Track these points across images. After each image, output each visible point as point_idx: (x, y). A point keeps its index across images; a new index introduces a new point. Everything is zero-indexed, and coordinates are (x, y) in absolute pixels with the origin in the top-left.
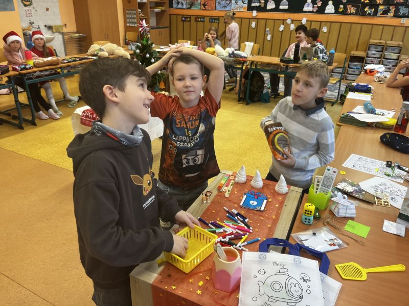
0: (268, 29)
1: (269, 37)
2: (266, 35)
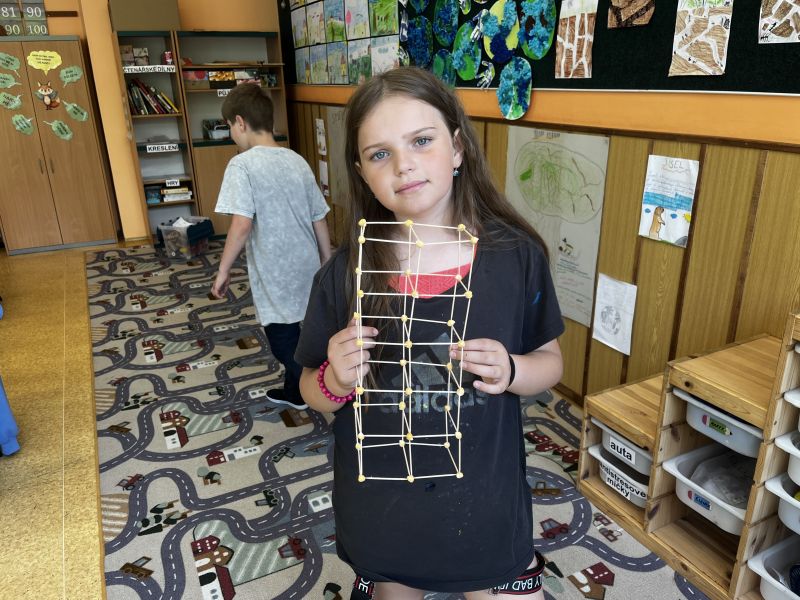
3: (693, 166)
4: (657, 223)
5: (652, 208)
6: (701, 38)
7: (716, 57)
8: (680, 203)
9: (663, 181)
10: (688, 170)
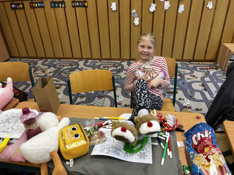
0: (134, 11)
1: (137, 21)
2: (132, 19)
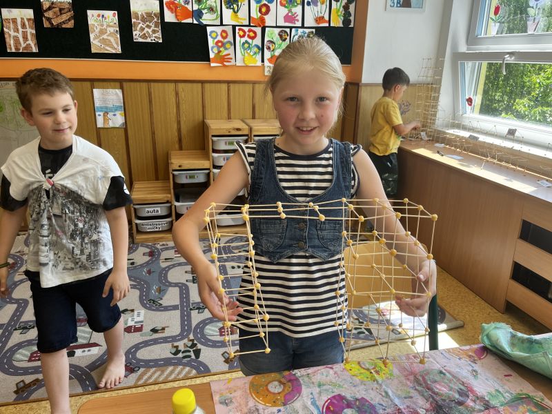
3: (119, 92)
4: (106, 120)
5: (102, 114)
6: (105, 36)
7: (116, 46)
8: (117, 109)
9: (104, 100)
10: (117, 94)
